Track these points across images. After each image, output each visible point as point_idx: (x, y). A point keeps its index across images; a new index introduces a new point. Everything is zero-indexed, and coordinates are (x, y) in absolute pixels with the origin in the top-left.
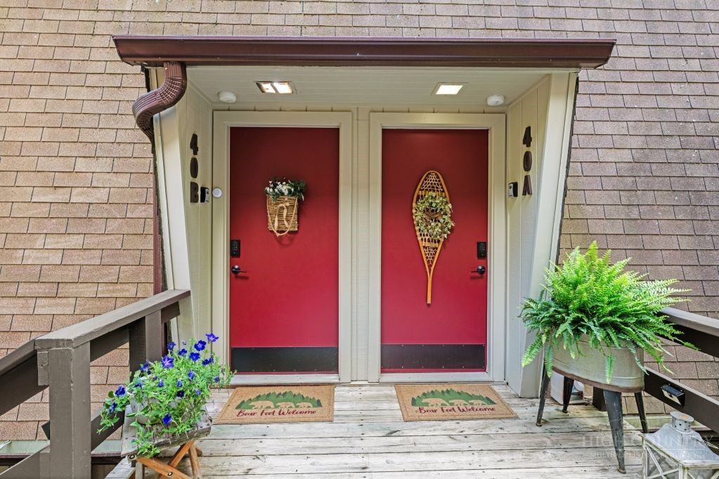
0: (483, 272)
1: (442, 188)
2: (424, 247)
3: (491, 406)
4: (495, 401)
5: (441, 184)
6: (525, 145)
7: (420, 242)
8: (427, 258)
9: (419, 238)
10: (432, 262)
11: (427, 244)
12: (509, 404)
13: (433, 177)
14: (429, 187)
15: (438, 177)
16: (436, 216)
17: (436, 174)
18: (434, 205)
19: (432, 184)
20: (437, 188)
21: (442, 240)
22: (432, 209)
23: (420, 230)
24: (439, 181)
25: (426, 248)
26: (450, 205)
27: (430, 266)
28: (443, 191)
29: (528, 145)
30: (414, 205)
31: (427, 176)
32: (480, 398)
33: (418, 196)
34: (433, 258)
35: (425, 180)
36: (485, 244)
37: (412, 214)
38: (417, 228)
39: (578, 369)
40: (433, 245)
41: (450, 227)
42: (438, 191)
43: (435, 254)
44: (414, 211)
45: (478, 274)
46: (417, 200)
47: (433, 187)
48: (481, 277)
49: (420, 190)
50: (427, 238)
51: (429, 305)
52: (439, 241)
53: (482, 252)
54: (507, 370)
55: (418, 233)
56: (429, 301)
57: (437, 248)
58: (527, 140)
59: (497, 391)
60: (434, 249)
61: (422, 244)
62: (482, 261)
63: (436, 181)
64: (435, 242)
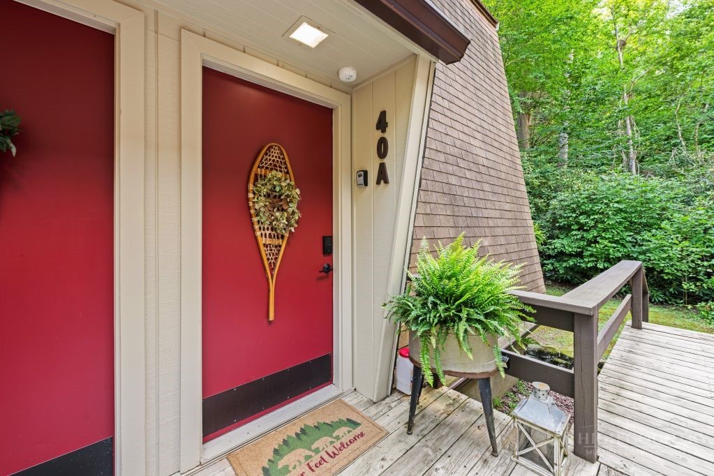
0: (329, 270)
1: (286, 168)
2: (264, 244)
3: (358, 431)
4: (359, 422)
5: (285, 163)
6: (380, 131)
7: (259, 238)
8: (268, 259)
9: (258, 234)
10: (275, 264)
11: (268, 241)
12: (370, 417)
13: (275, 153)
14: (271, 164)
15: (282, 154)
16: (281, 203)
17: (280, 149)
18: (278, 189)
19: (274, 161)
20: (280, 167)
21: (287, 235)
22: (274, 194)
23: (259, 221)
24: (283, 159)
25: (267, 247)
26: (298, 191)
27: (272, 270)
28: (288, 173)
29: (384, 131)
30: (251, 187)
31: (269, 149)
32: (340, 423)
33: (256, 175)
34: (276, 259)
35: (266, 154)
36: (331, 237)
37: (248, 199)
38: (255, 219)
39: (455, 364)
40: (276, 242)
41: (297, 218)
42: (281, 171)
43: (277, 254)
44: (251, 195)
45: (323, 274)
46: (256, 180)
47: (275, 166)
48: (327, 277)
49: (259, 167)
50: (268, 233)
51: (270, 322)
52: (283, 237)
53: (327, 246)
54: (355, 374)
55: (257, 227)
56: (272, 317)
57: (280, 246)
58: (382, 124)
59: (350, 403)
60: (276, 247)
61: (262, 241)
62: (327, 258)
63: (279, 158)
64: (278, 238)
